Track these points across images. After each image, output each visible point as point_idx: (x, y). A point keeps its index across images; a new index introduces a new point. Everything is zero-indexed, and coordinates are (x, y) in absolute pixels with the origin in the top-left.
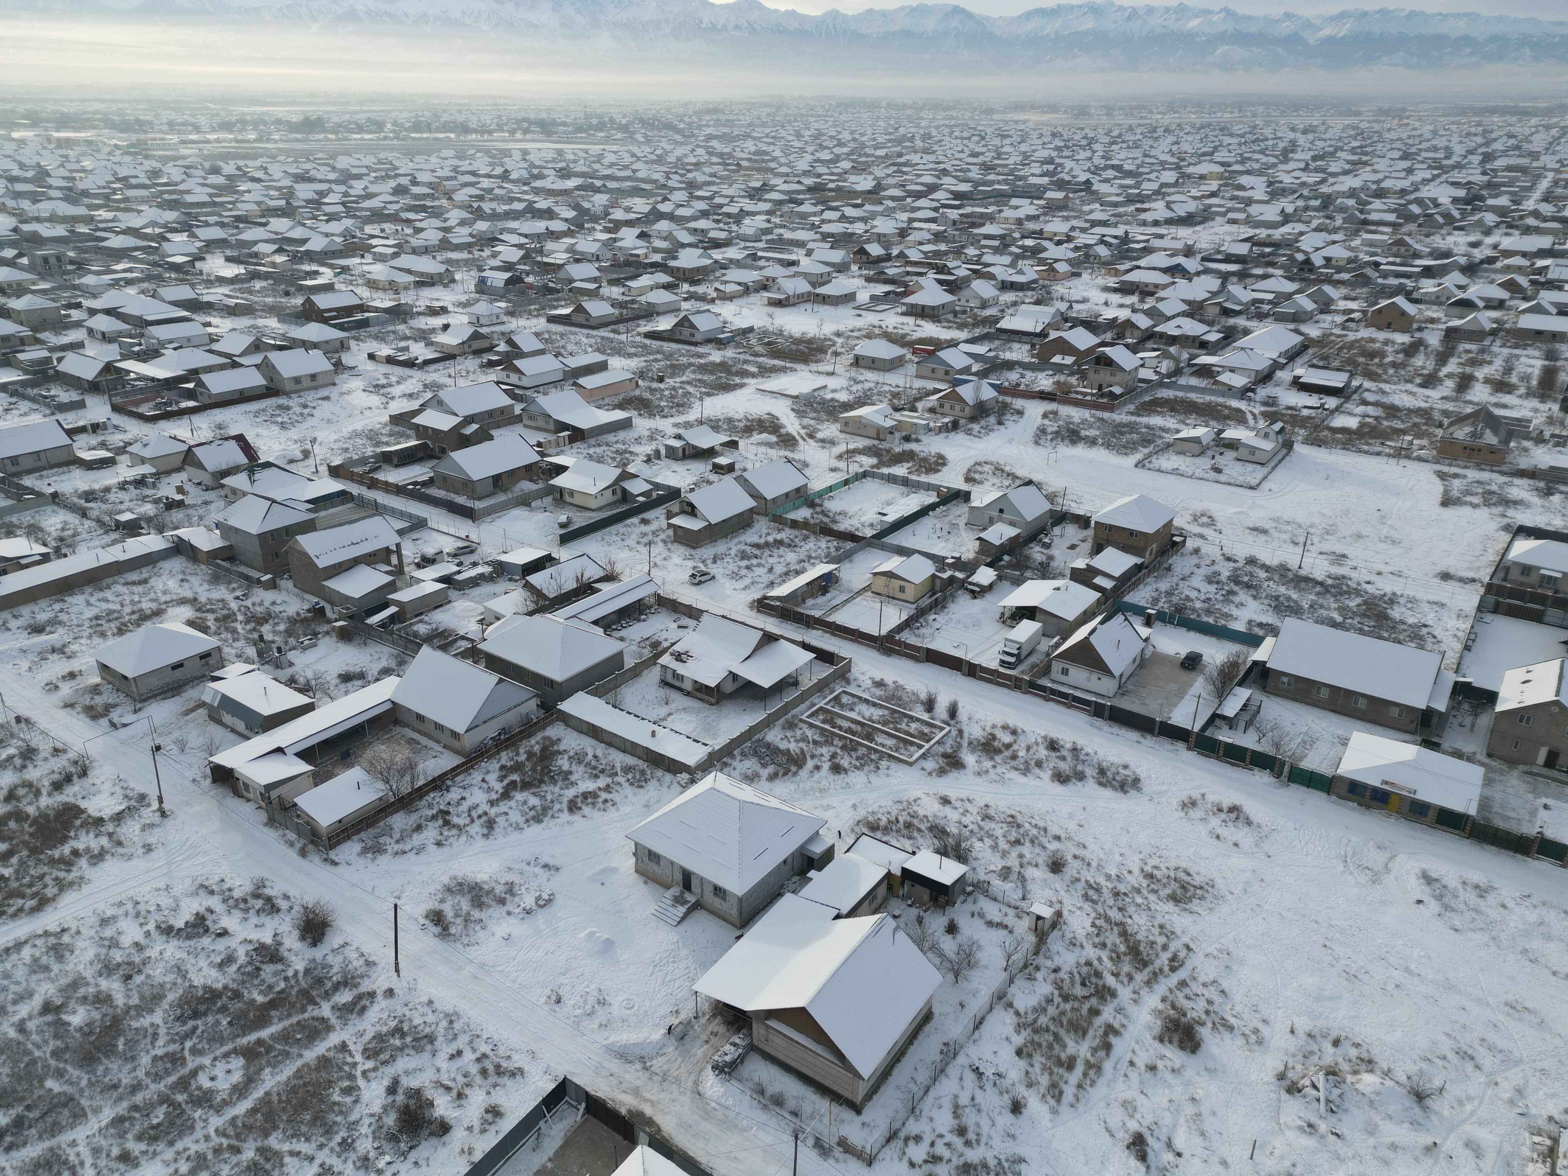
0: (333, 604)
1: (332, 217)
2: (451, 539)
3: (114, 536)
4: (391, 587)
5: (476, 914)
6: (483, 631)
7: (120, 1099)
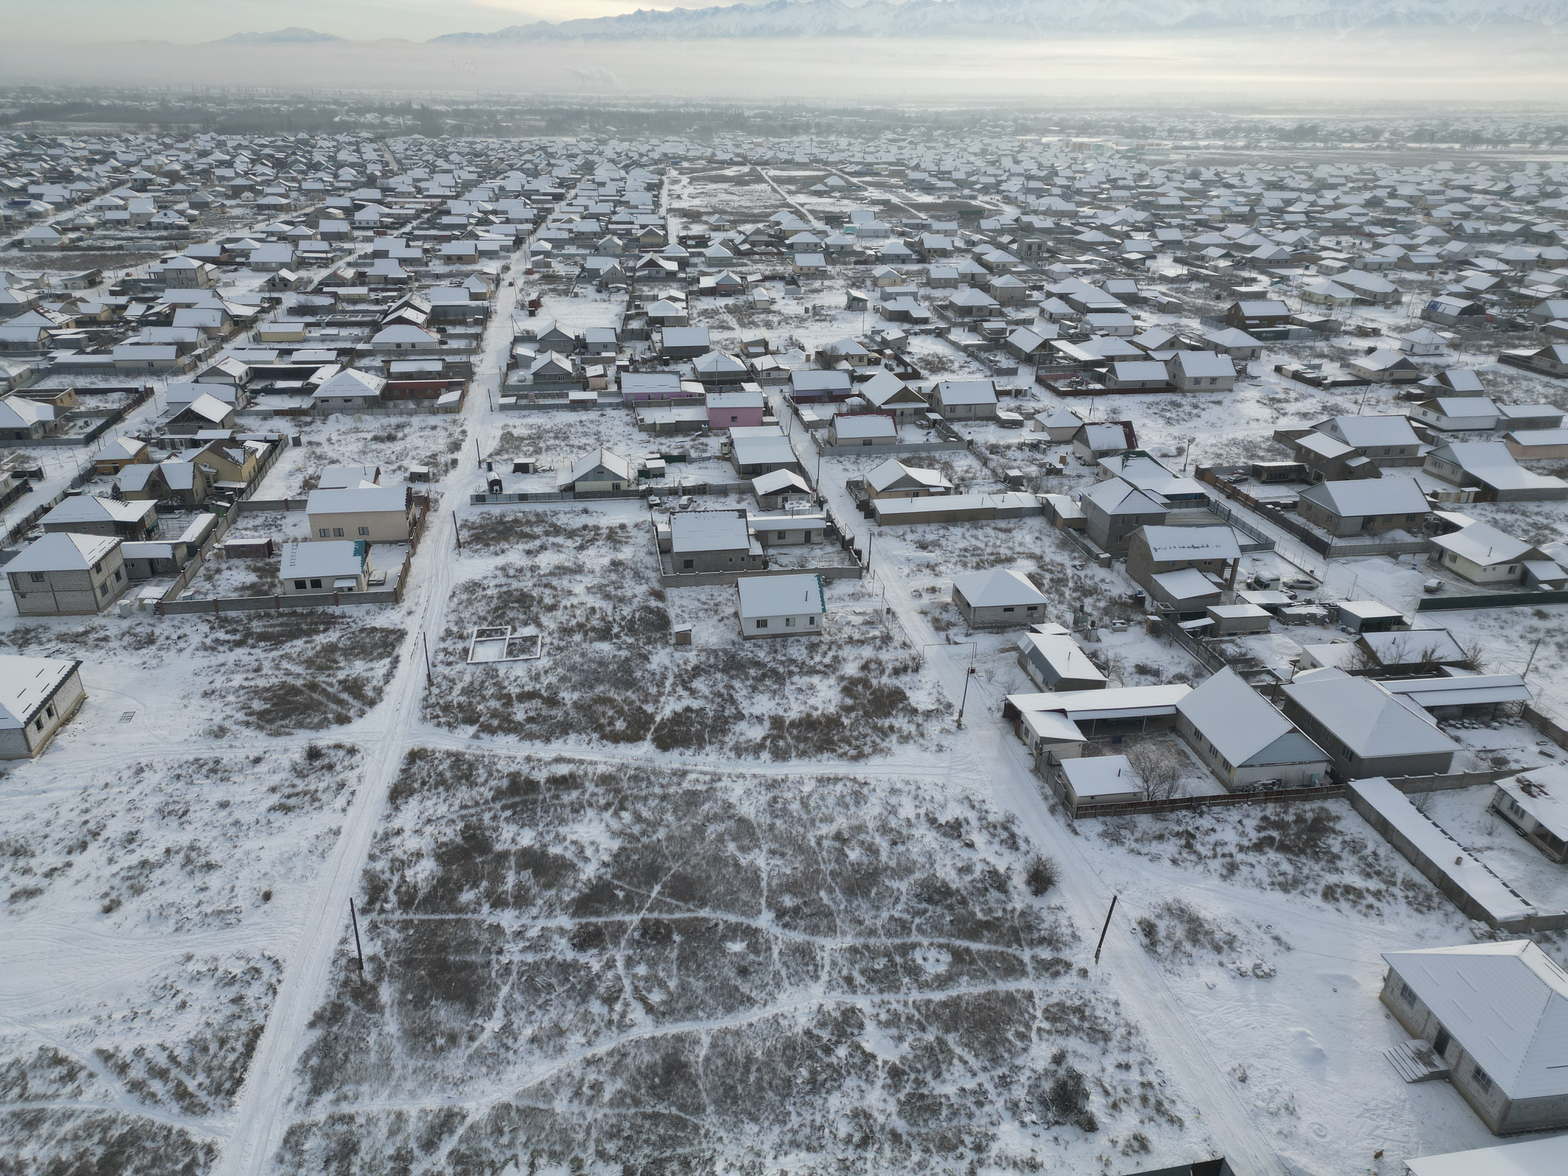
0: (1154, 598)
1: (1291, 226)
2: (1293, 570)
3: (1000, 486)
4: (1215, 599)
5: (1188, 946)
6: (1294, 673)
7: (859, 934)
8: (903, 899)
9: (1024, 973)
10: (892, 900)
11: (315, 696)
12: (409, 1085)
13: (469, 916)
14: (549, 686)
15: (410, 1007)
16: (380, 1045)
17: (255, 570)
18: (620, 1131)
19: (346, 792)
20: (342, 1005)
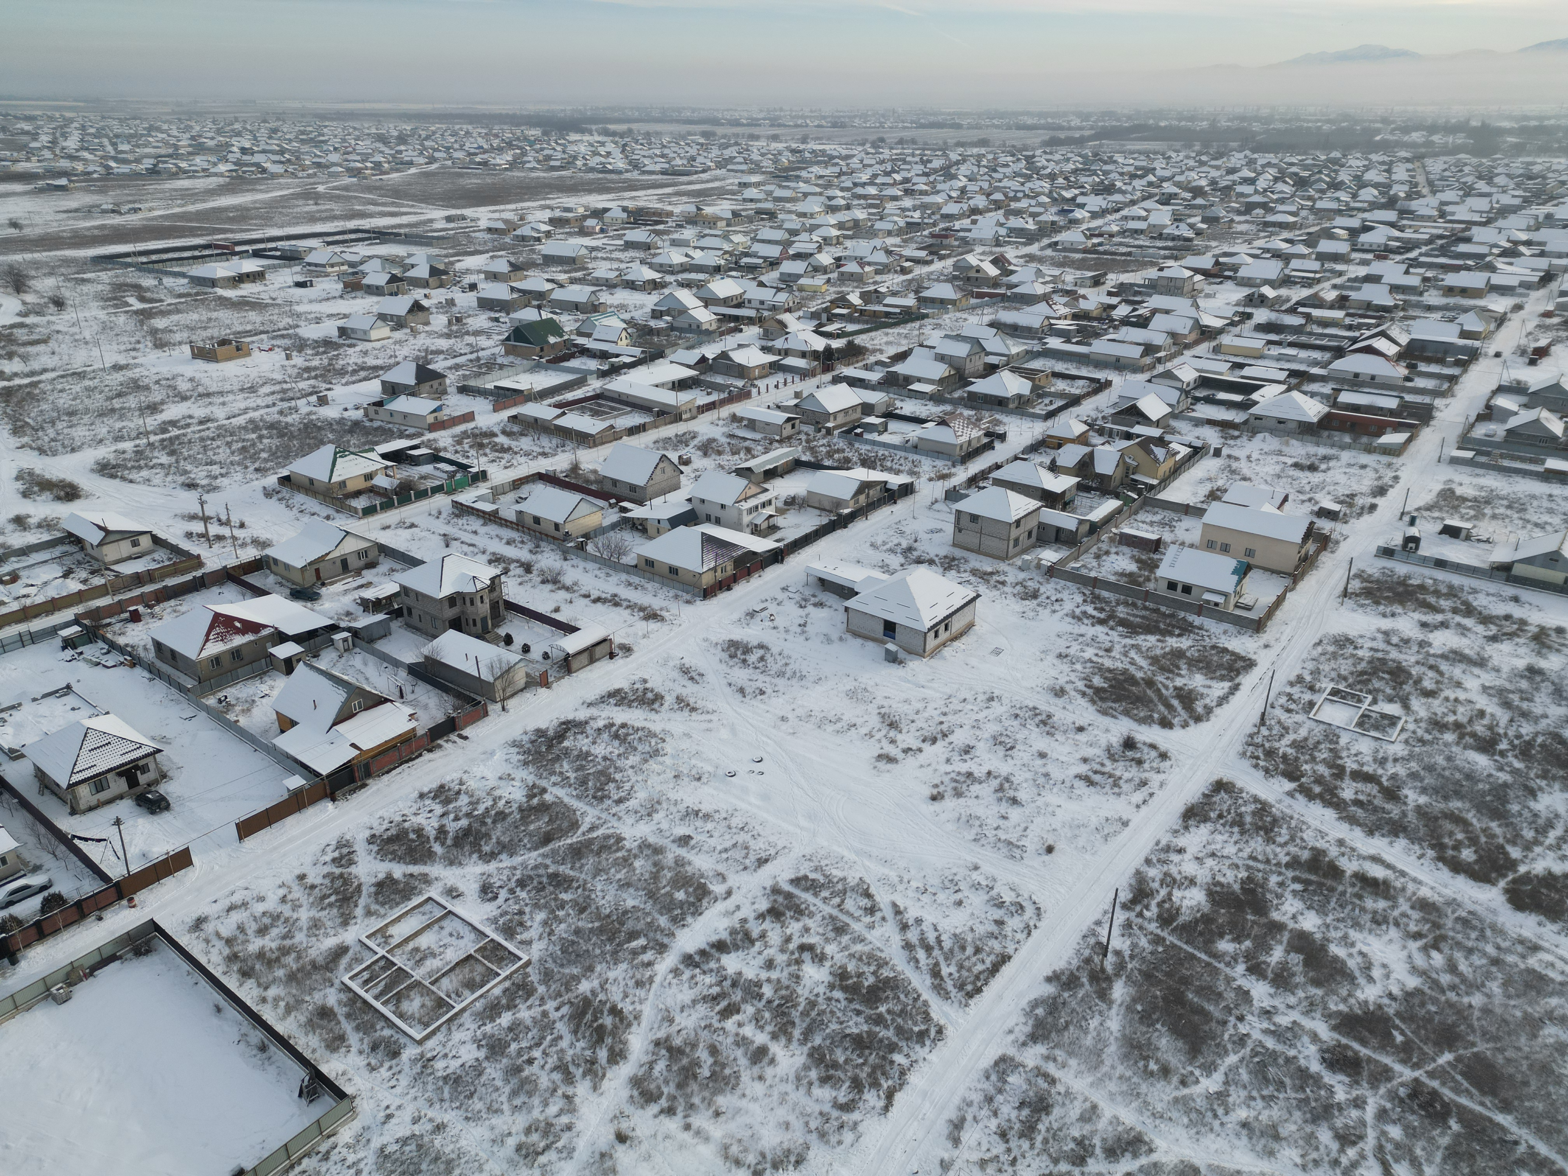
11: (1149, 692)
12: (1112, 1086)
13: (1221, 966)
14: (1394, 777)
15: (1137, 1017)
16: (1099, 1034)
17: (1139, 561)
19: (1145, 791)
20: (1078, 978)
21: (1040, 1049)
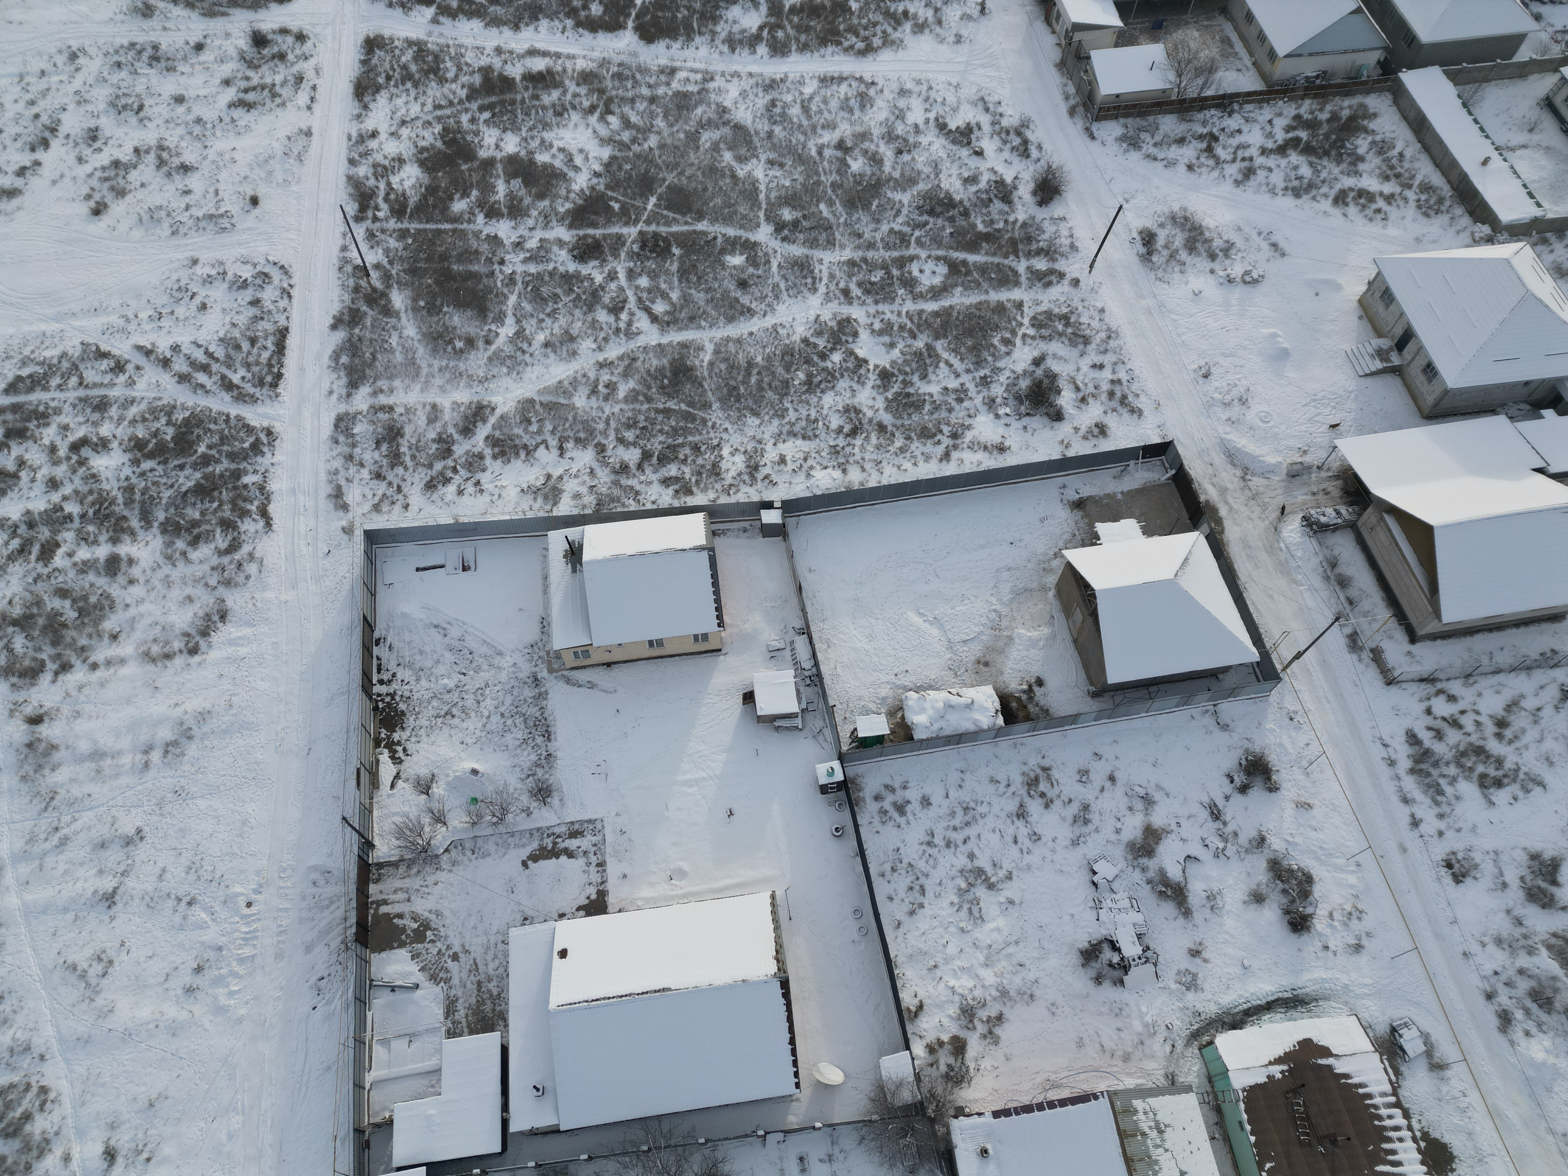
7: (858, 247)
8: (905, 211)
9: (1017, 284)
10: (893, 212)
12: (438, 381)
13: (465, 226)
15: (424, 313)
16: (403, 347)
18: (636, 423)
19: (306, 86)
20: (358, 310)
21: (365, 390)
